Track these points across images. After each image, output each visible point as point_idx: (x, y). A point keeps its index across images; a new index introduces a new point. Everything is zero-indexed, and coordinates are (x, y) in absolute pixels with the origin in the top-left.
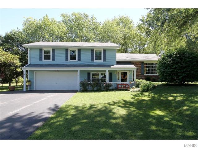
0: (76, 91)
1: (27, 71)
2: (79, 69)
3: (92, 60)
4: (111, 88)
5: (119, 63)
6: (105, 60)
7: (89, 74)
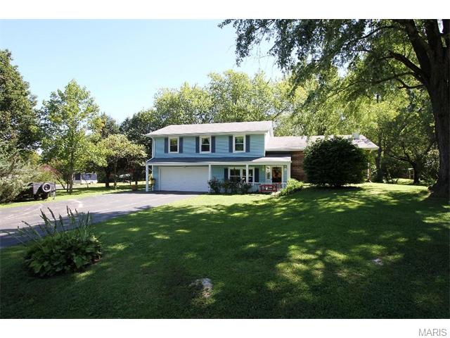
0: (204, 193)
1: (150, 167)
2: (210, 163)
3: (231, 150)
4: (250, 190)
5: (269, 154)
6: (248, 150)
7: (226, 170)
